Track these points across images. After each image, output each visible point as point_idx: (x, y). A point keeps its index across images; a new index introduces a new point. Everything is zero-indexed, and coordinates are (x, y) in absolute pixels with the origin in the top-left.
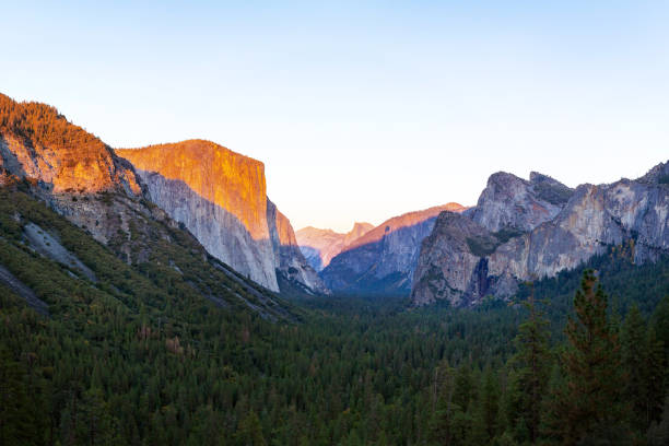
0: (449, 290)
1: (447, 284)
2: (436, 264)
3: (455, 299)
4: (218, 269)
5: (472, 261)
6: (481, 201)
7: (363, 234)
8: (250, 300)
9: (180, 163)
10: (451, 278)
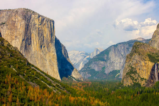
0: (139, 79)
1: (139, 76)
2: (133, 66)
3: (143, 83)
4: (33, 70)
5: (150, 65)
6: (154, 36)
7: (98, 53)
8: (48, 84)
9: (15, 19)
10: (140, 73)
